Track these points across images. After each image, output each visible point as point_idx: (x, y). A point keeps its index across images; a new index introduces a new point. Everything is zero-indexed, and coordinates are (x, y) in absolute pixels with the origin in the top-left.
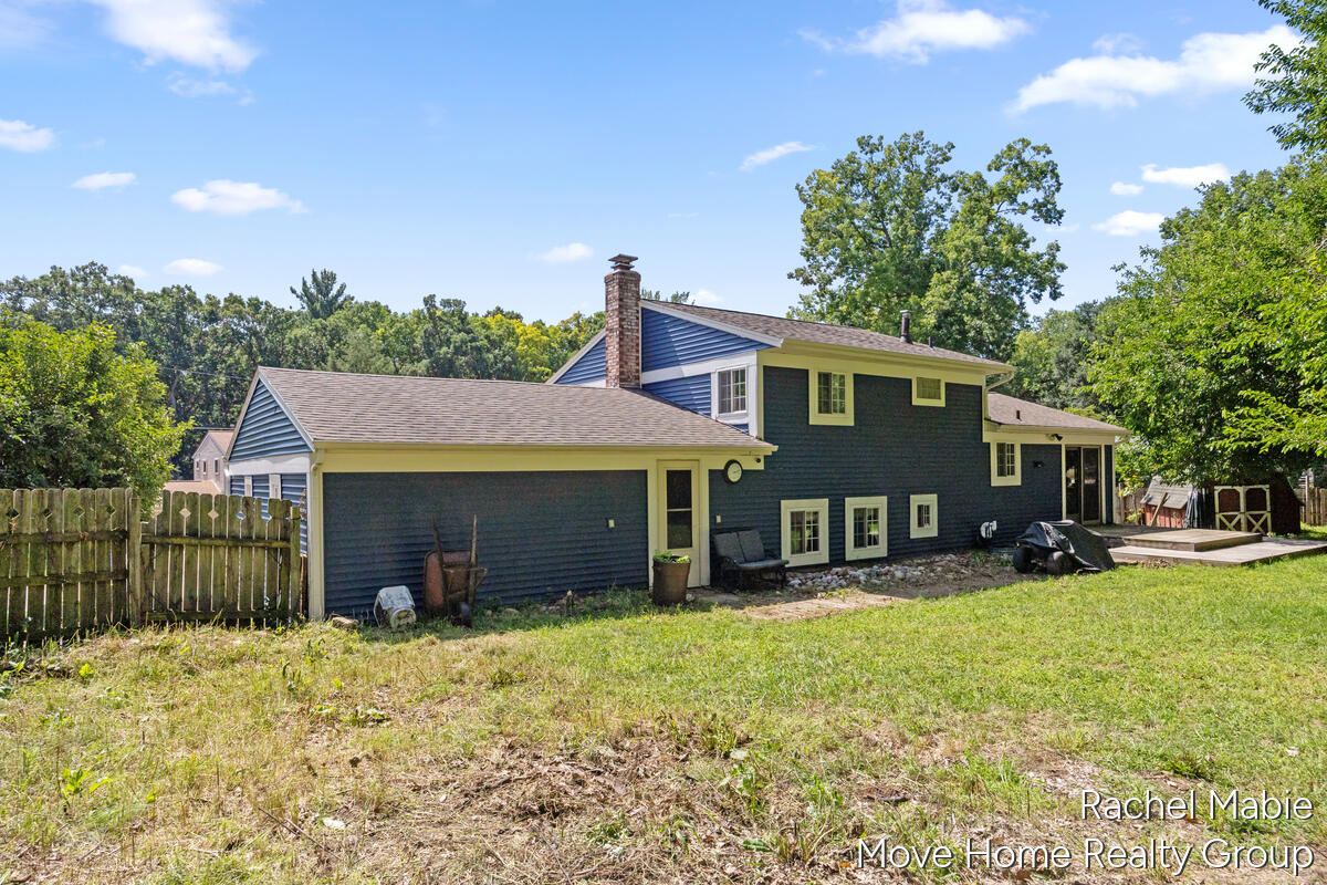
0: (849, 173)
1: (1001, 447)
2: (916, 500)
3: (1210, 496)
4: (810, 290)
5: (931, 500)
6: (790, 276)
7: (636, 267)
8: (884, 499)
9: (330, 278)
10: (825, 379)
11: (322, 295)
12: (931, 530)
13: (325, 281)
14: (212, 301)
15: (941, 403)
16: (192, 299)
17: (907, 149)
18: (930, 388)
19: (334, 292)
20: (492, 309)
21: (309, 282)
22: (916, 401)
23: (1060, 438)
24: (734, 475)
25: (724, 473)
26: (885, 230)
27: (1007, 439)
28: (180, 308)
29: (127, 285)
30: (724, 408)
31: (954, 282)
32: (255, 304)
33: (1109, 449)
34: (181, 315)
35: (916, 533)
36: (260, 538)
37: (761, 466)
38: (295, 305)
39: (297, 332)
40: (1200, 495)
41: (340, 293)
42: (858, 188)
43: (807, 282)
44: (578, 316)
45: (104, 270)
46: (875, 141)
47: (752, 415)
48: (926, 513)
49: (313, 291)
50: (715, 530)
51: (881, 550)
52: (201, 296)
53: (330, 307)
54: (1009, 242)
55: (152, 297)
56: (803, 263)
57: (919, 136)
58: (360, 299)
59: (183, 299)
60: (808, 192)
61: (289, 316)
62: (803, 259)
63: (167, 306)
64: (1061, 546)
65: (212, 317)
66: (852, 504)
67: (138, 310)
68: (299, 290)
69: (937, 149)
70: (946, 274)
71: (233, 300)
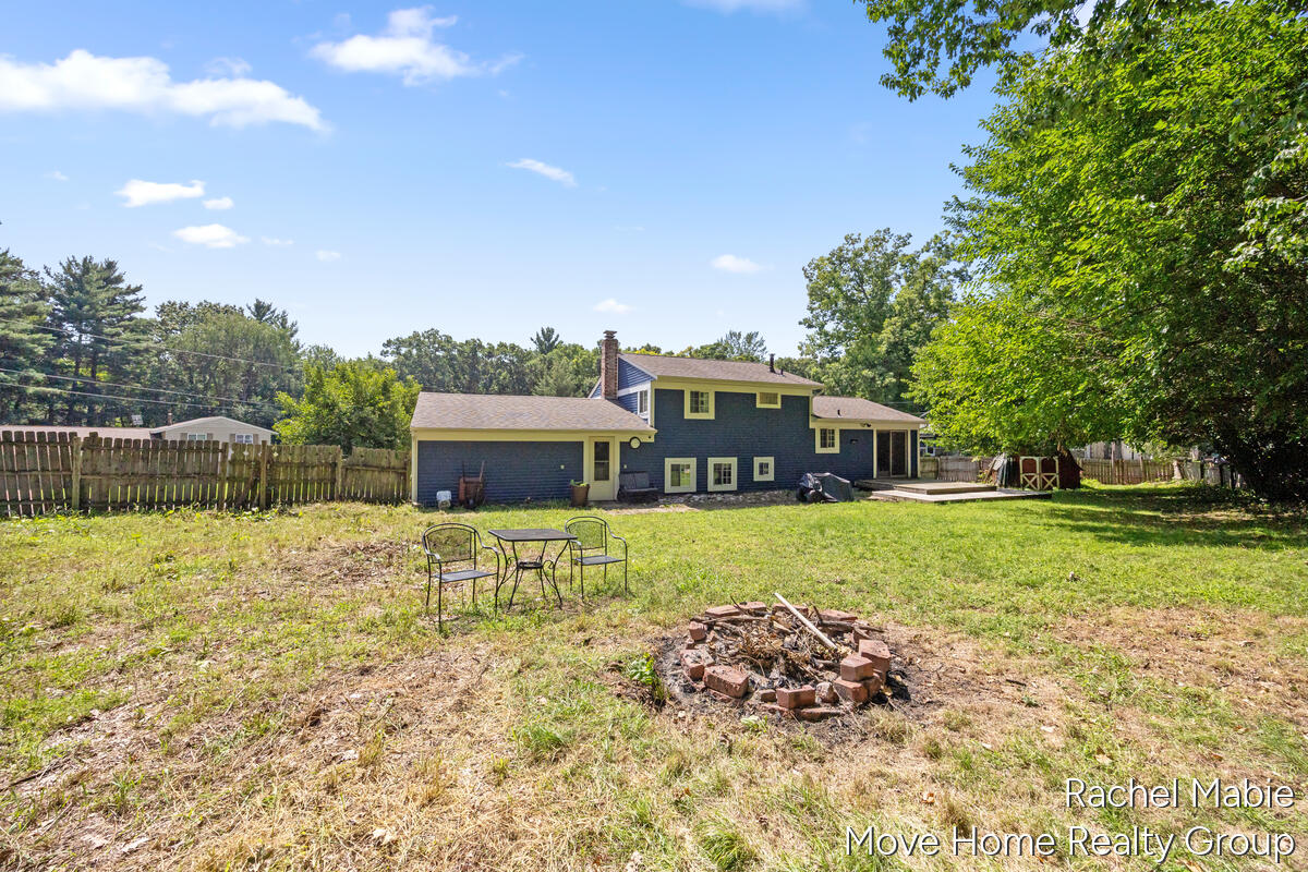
0: (838, 258)
1: (824, 432)
2: (757, 461)
3: (1016, 464)
4: (812, 331)
5: (770, 461)
6: (800, 323)
7: (616, 337)
8: (735, 459)
9: (551, 331)
10: (695, 395)
11: (547, 341)
12: (770, 477)
13: (548, 333)
14: (491, 347)
15: (779, 406)
16: (480, 346)
17: (878, 241)
18: (771, 398)
19: (553, 339)
20: (645, 345)
21: (540, 335)
22: (759, 405)
23: (869, 426)
24: (635, 444)
25: (629, 443)
26: (864, 291)
27: (830, 426)
28: (474, 351)
29: (449, 339)
30: (641, 411)
31: (898, 324)
32: (513, 347)
33: (914, 433)
34: (475, 355)
35: (757, 477)
36: (394, 468)
37: (652, 440)
38: (534, 347)
39: (532, 362)
40: (1009, 463)
41: (556, 340)
42: (846, 266)
43: (810, 326)
44: (690, 349)
45: (437, 332)
46: (855, 237)
47: (649, 414)
48: (765, 467)
49: (542, 339)
50: (623, 472)
51: (733, 486)
52: (485, 344)
53: (551, 347)
54: (935, 297)
55: (461, 345)
56: (808, 315)
57: (887, 231)
58: (566, 343)
59: (476, 346)
60: (809, 271)
61: (529, 353)
62: (809, 312)
63: (467, 349)
64: (816, 487)
65: (490, 355)
66: (712, 461)
67: (455, 353)
68: (535, 338)
69: (900, 238)
70: (893, 319)
71: (502, 345)
